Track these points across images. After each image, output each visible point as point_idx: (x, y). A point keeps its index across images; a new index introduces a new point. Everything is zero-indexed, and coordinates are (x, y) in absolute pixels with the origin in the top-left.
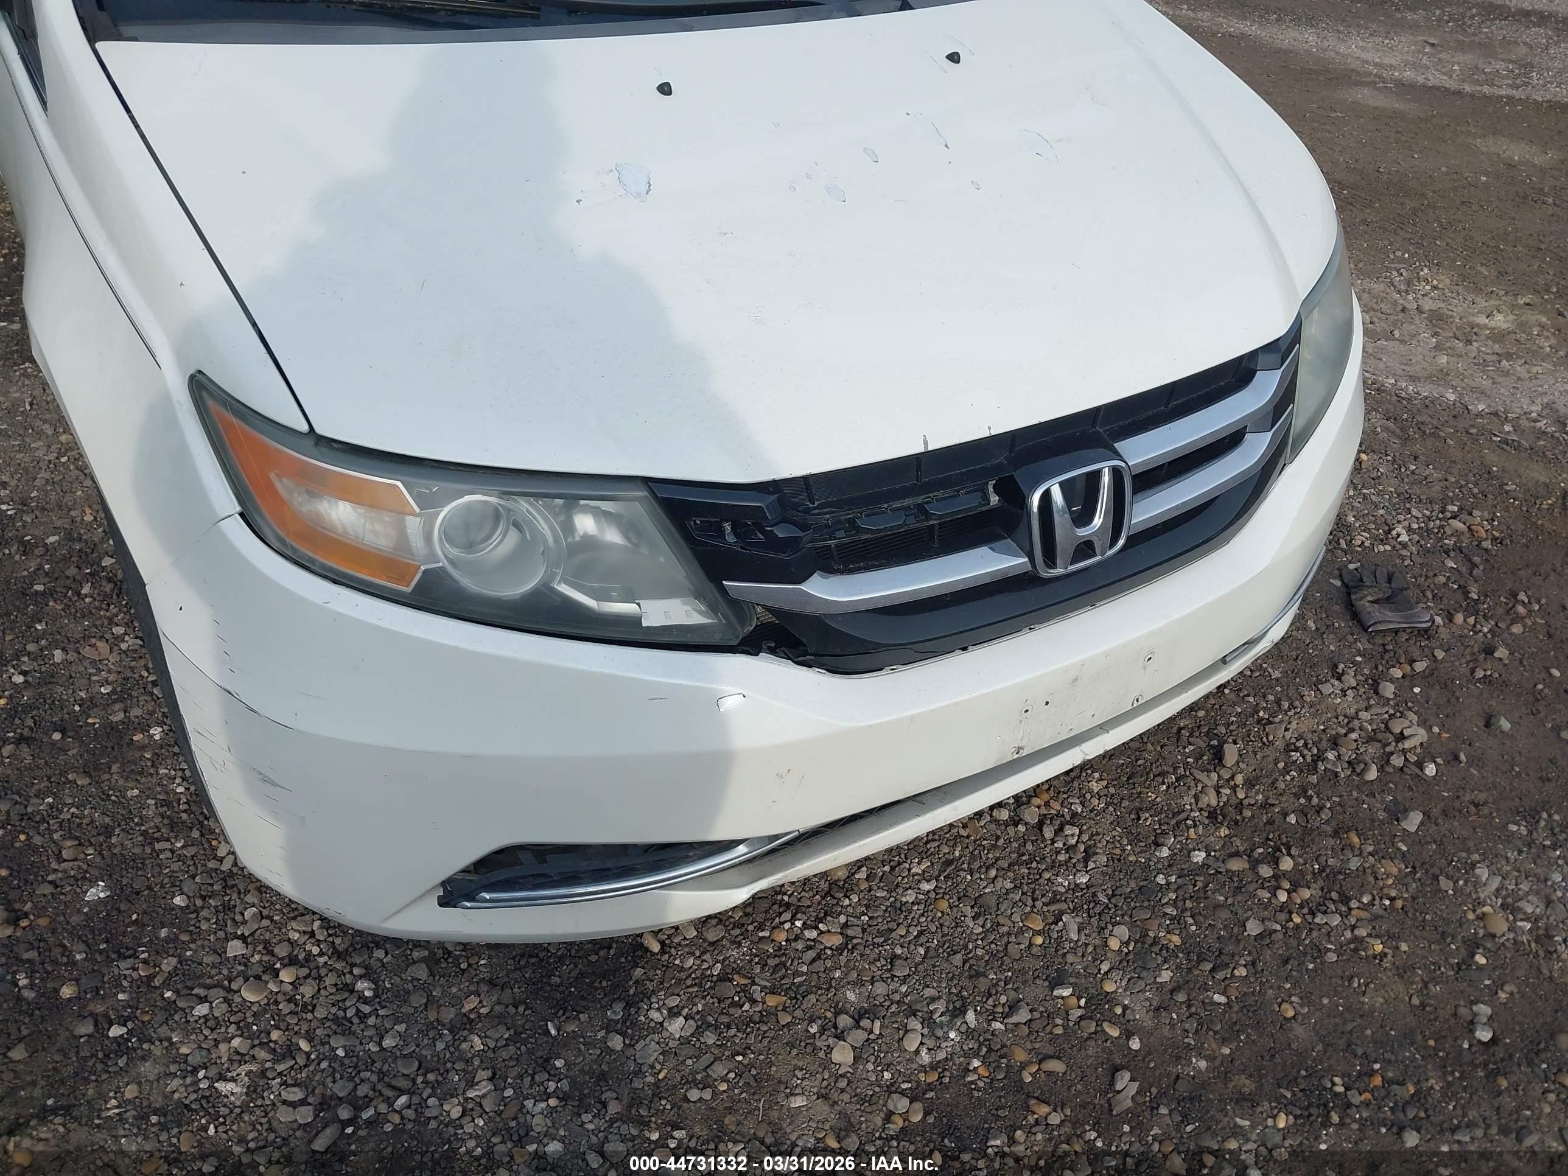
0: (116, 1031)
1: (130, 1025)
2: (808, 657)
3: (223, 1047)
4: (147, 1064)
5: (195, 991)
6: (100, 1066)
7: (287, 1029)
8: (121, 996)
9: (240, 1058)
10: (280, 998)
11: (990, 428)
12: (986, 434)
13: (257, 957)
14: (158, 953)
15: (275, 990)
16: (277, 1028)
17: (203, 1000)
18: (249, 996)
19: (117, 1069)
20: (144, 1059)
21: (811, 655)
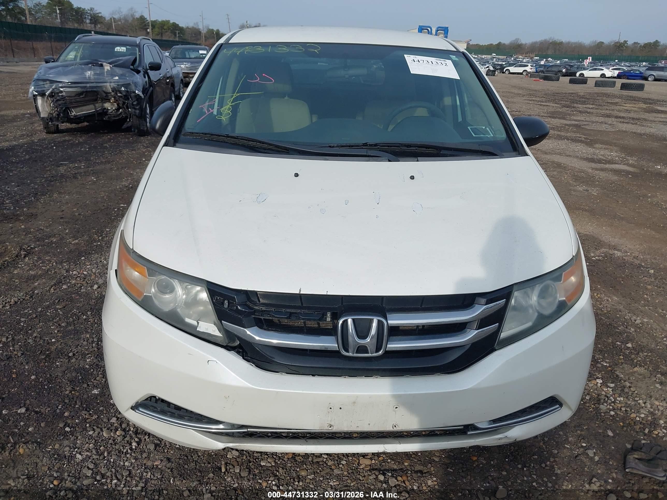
0: (67, 429)
1: (72, 429)
2: (248, 358)
3: (87, 445)
4: (67, 441)
5: (94, 427)
6: (56, 436)
7: (106, 448)
8: (77, 421)
9: (89, 450)
10: (112, 438)
11: (327, 292)
12: (325, 294)
13: (116, 425)
14: (95, 413)
15: (112, 435)
16: (104, 446)
17: (94, 430)
18: (105, 434)
19: (59, 439)
20: (67, 440)
21: (250, 357)
